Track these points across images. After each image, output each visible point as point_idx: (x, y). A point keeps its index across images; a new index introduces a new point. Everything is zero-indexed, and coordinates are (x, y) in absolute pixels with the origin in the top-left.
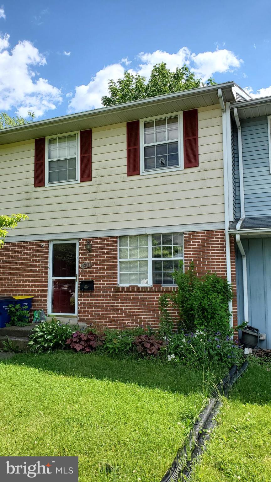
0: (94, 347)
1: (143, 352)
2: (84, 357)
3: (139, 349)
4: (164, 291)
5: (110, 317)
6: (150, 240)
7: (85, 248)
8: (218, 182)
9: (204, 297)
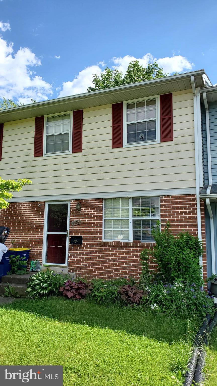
0: (83, 295)
1: (127, 300)
2: (75, 304)
3: (124, 297)
4: (143, 247)
5: (96, 268)
6: (130, 202)
7: (75, 208)
8: (190, 154)
9: (179, 252)
